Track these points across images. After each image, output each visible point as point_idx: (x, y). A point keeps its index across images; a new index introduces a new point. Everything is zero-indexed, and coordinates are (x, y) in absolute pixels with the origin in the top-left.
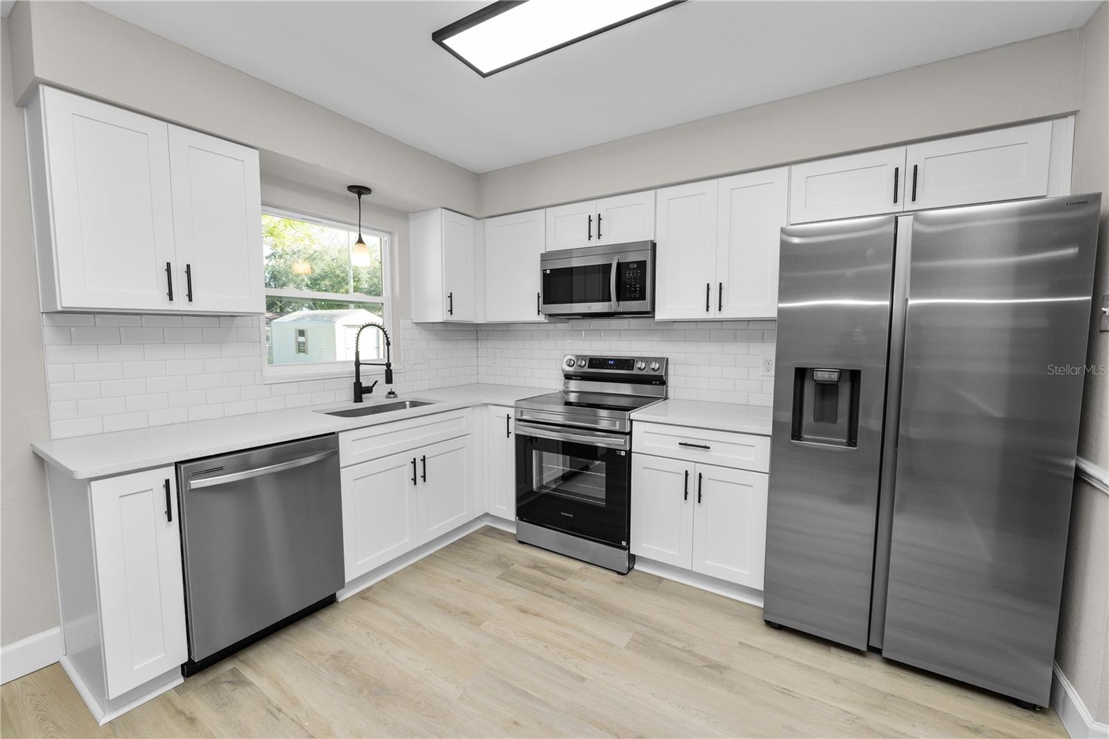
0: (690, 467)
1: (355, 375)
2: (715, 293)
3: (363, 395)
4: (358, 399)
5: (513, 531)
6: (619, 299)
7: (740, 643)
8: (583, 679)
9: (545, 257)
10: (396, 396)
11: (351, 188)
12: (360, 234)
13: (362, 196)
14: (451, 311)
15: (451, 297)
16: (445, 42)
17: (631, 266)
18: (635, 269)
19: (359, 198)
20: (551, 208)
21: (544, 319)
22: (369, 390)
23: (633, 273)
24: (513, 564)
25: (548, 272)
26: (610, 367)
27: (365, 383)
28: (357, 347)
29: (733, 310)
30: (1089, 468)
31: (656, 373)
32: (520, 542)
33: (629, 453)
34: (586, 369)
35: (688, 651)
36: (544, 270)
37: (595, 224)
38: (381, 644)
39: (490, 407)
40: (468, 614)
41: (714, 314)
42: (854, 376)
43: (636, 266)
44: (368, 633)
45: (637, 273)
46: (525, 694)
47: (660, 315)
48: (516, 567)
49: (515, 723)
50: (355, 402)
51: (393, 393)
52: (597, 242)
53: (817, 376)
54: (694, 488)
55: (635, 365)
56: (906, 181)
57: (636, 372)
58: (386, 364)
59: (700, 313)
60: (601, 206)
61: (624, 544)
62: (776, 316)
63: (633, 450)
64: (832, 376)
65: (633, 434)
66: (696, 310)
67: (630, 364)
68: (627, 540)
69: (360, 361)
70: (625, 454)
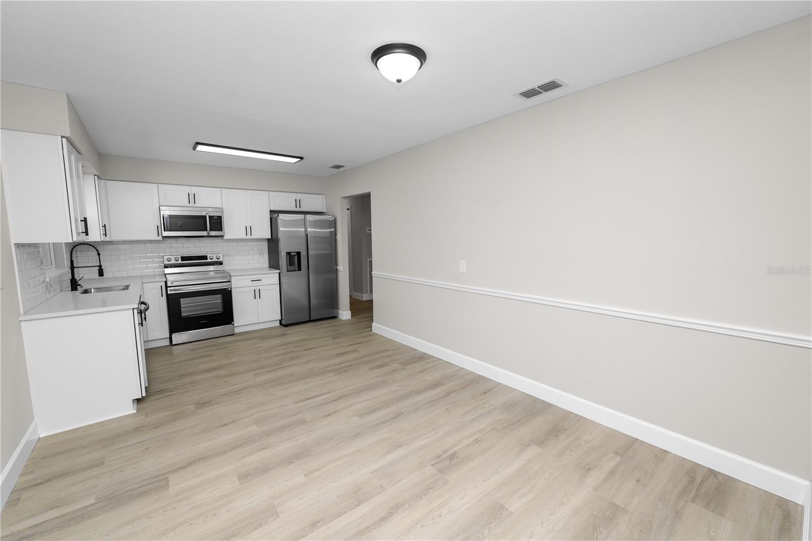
0: (255, 288)
1: (70, 274)
2: (249, 230)
4: (74, 288)
6: (210, 230)
14: (106, 235)
15: (105, 226)
17: (215, 217)
18: (216, 219)
20: (162, 185)
21: (161, 238)
23: (216, 221)
28: (71, 258)
29: (255, 236)
30: (338, 267)
31: (219, 260)
32: (175, 345)
33: (231, 288)
34: (180, 262)
36: (162, 215)
37: (192, 198)
39: (147, 283)
41: (249, 237)
42: (299, 254)
43: (217, 217)
45: (218, 220)
47: (225, 237)
50: (71, 290)
52: (194, 205)
53: (292, 254)
54: (257, 294)
55: (208, 257)
56: (298, 202)
57: (209, 260)
58: (99, 266)
59: (243, 236)
60: (194, 190)
61: (233, 323)
62: (270, 237)
63: (233, 287)
64: (295, 254)
65: (232, 281)
66: (242, 235)
67: (205, 258)
68: (233, 321)
69: (75, 266)
70: (230, 289)
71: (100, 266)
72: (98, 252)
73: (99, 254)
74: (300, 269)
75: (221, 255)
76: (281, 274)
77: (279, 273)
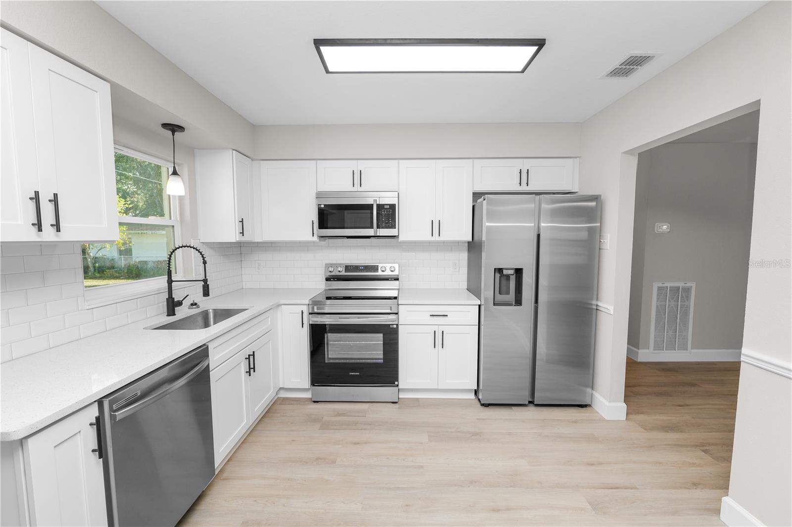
0: (435, 328)
1: (167, 290)
2: (436, 227)
3: (176, 308)
4: (171, 312)
5: (308, 395)
6: (378, 227)
7: (478, 419)
8: (422, 467)
9: (319, 196)
10: (198, 307)
11: (165, 126)
12: (174, 167)
13: (175, 133)
14: (243, 233)
15: (242, 221)
16: (322, 48)
17: (386, 207)
18: (387, 209)
19: (173, 135)
20: (321, 161)
21: (317, 239)
22: (180, 303)
23: (387, 211)
24: (323, 418)
25: (323, 206)
26: (361, 271)
27: (177, 297)
28: (169, 267)
29: (446, 236)
30: (600, 304)
31: (394, 273)
32: (315, 402)
33: (397, 325)
34: (343, 273)
35: (459, 432)
36: (319, 205)
37: (358, 178)
38: (274, 503)
39: (283, 306)
40: (320, 459)
41: (436, 238)
42: (519, 272)
43: (388, 207)
44: (255, 501)
45: (389, 211)
46: (398, 488)
47: (401, 238)
48: (325, 418)
49: (407, 505)
50: (167, 316)
51: (196, 304)
52: (360, 189)
53: (505, 272)
54: (439, 340)
55: (379, 268)
56: (524, 176)
57: (380, 273)
58: (203, 281)
59: (427, 237)
60: (362, 165)
61: (396, 383)
62: (470, 239)
63: (400, 323)
64: (512, 272)
65: (400, 314)
66: (425, 236)
67: (375, 268)
68: (398, 381)
69: (173, 279)
70: (395, 326)
71: (205, 281)
72: (204, 259)
73: (205, 263)
74: (518, 302)
75: (396, 266)
76: (483, 308)
77: (480, 306)
